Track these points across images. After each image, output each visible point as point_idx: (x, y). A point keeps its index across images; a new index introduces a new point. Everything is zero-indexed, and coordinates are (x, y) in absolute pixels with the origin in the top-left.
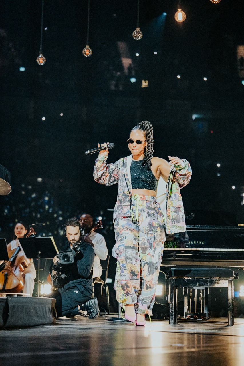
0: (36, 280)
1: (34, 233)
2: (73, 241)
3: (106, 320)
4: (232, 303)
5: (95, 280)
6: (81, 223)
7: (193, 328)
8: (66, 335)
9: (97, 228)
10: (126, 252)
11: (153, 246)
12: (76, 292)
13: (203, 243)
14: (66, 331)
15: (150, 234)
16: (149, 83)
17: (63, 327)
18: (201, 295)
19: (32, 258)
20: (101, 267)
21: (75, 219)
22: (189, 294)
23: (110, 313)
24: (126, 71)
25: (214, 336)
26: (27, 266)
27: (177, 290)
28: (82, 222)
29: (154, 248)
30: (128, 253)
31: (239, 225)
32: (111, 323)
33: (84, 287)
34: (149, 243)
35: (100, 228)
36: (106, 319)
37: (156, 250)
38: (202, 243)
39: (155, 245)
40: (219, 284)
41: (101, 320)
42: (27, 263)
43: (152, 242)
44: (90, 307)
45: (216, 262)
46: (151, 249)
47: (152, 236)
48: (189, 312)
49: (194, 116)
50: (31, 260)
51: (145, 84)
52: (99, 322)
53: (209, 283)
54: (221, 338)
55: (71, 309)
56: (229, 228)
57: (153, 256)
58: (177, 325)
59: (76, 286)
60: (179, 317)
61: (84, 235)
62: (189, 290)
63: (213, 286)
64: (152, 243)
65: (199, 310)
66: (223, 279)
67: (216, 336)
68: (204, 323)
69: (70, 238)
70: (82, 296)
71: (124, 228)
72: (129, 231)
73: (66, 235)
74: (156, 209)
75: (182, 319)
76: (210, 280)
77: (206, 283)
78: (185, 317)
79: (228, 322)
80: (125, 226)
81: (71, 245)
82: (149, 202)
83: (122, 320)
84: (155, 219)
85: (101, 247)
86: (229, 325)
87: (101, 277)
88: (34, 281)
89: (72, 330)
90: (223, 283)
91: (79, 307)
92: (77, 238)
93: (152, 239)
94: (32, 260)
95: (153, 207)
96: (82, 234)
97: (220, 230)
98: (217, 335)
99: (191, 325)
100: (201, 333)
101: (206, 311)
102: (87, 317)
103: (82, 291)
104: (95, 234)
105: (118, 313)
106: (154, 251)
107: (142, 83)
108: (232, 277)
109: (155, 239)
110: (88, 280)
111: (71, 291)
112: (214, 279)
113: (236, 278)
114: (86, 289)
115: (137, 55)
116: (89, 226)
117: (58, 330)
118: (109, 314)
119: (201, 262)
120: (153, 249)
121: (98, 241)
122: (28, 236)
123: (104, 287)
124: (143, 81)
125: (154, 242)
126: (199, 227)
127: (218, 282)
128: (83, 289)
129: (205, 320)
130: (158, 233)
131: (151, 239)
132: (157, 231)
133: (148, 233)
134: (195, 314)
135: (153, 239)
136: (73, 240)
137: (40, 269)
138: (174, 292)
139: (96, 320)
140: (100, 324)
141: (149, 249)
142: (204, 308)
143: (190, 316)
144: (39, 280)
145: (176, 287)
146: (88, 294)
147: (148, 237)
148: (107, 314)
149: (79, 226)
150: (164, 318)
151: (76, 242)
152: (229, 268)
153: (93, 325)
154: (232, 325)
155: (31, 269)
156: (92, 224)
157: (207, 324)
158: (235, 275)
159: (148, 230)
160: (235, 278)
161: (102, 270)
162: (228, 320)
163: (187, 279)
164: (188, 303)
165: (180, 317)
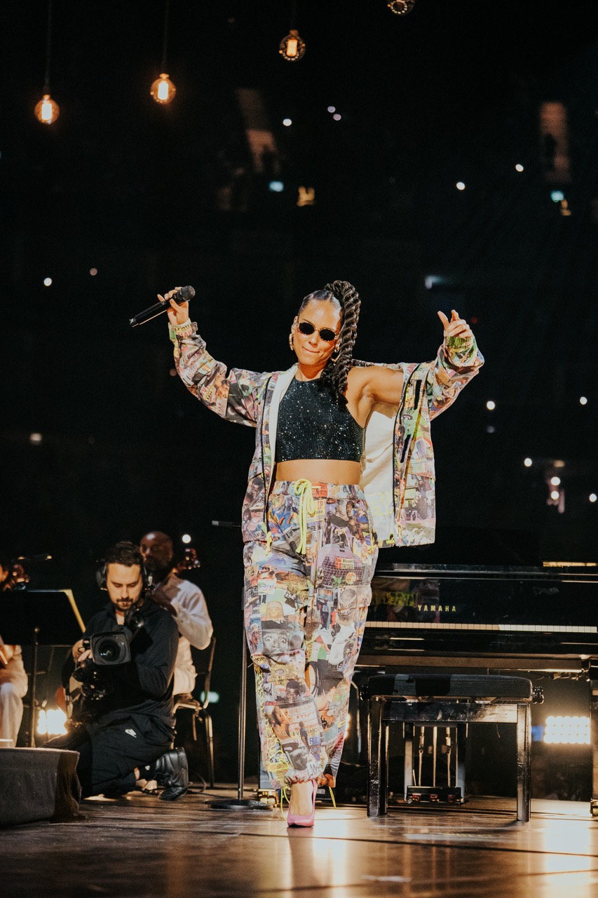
0: (27, 700)
1: (25, 579)
2: (125, 603)
3: (206, 806)
4: (528, 765)
5: (179, 701)
6: (144, 555)
7: (425, 829)
8: (106, 849)
9: (185, 568)
10: (265, 636)
11: (331, 621)
12: (131, 732)
13: (454, 609)
14: (107, 837)
15: (325, 588)
16: (316, 194)
17: (97, 827)
18: (449, 743)
19: (18, 644)
20: (193, 668)
21: (130, 545)
22: (419, 740)
23: (216, 785)
24: (258, 163)
25: (483, 852)
26: (6, 663)
27: (387, 728)
28: (148, 551)
29: (333, 627)
30: (269, 640)
31: (546, 564)
32: (218, 814)
33: (152, 721)
34: (322, 612)
35: (193, 568)
36: (206, 803)
37: (338, 631)
38: (450, 609)
39: (337, 619)
40: (494, 716)
41: (194, 805)
42: (5, 655)
43: (330, 611)
44: (167, 774)
45: (486, 659)
46: (326, 627)
47: (329, 595)
48: (417, 785)
49: (430, 281)
50: (14, 649)
51: (305, 197)
52: (190, 809)
53: (470, 713)
54: (501, 857)
55: (116, 778)
56: (520, 571)
57: (329, 647)
58: (386, 819)
59: (130, 718)
60: (390, 797)
61: (152, 587)
62: (418, 730)
63: (480, 721)
64: (327, 613)
65: (442, 779)
66: (505, 703)
67: (487, 852)
68: (454, 814)
69: (116, 594)
70: (147, 743)
71: (264, 570)
72: (275, 579)
73: (106, 587)
74: (352, 523)
75: (400, 801)
76: (471, 705)
77: (463, 713)
78: (408, 798)
79: (517, 812)
80: (267, 566)
81: (117, 611)
82: (335, 505)
83: (247, 805)
84: (343, 551)
85: (194, 615)
86: (518, 820)
87: (192, 693)
88: (21, 702)
89: (120, 834)
90: (504, 713)
91: (137, 773)
92: (134, 593)
93: (328, 603)
94: (18, 649)
95: (345, 518)
96: (148, 582)
97: (498, 576)
98: (491, 849)
99: (422, 819)
100: (448, 844)
101: (459, 783)
102: (157, 794)
103: (146, 732)
104: (180, 583)
105: (236, 786)
106: (334, 634)
107: (298, 194)
108: (528, 697)
109: (336, 602)
110: (163, 703)
111: (117, 730)
112: (481, 702)
113: (537, 699)
114: (157, 727)
115: (287, 122)
116: (165, 564)
117: (85, 835)
118: (211, 788)
119: (450, 659)
120: (330, 629)
121: (187, 601)
122: (8, 586)
123: (201, 720)
124: (302, 192)
125: (335, 610)
126: (444, 569)
127: (491, 709)
128: (148, 726)
129: (457, 805)
130: (347, 588)
131: (326, 601)
132: (344, 583)
133: (320, 586)
134: (431, 791)
135: (332, 603)
136: (123, 600)
137: (37, 671)
138: (380, 734)
139: (180, 806)
140: (191, 817)
141: (321, 626)
142: (455, 775)
143: (420, 794)
144: (34, 700)
145: (385, 723)
146: (161, 738)
147: (319, 595)
148: (208, 788)
149: (141, 563)
150: (354, 799)
151: (132, 605)
152: (520, 674)
153: (173, 819)
154: (528, 820)
155: (14, 672)
156: (171, 557)
157: (463, 816)
158: (536, 692)
159: (321, 578)
160: (534, 700)
161: (196, 675)
162: (516, 805)
163: (412, 701)
164: (415, 760)
165: (393, 796)
